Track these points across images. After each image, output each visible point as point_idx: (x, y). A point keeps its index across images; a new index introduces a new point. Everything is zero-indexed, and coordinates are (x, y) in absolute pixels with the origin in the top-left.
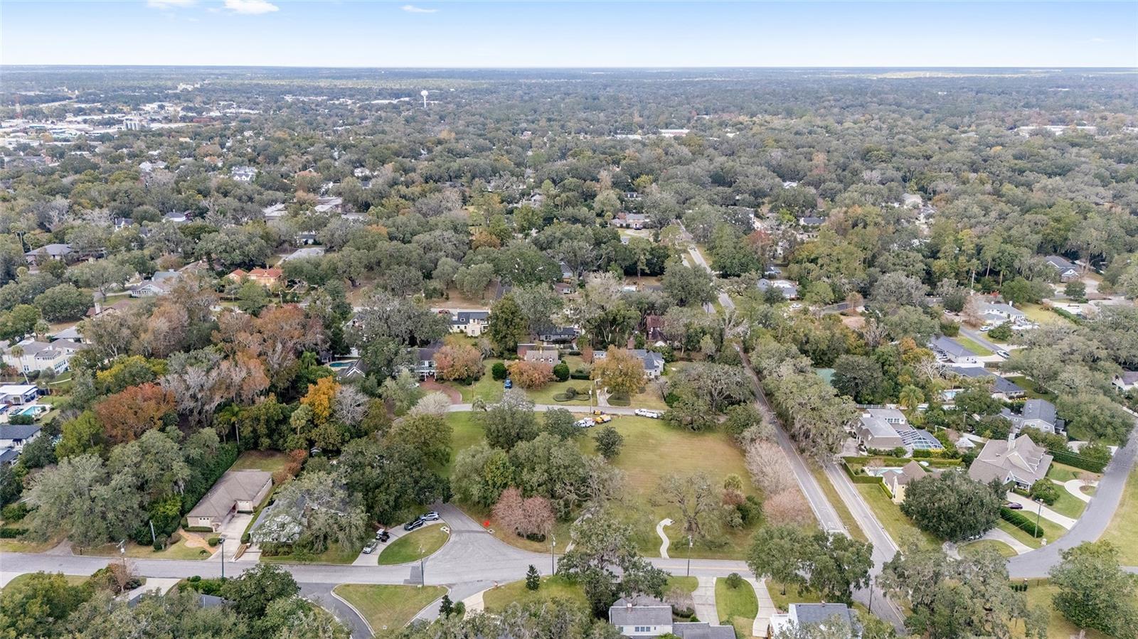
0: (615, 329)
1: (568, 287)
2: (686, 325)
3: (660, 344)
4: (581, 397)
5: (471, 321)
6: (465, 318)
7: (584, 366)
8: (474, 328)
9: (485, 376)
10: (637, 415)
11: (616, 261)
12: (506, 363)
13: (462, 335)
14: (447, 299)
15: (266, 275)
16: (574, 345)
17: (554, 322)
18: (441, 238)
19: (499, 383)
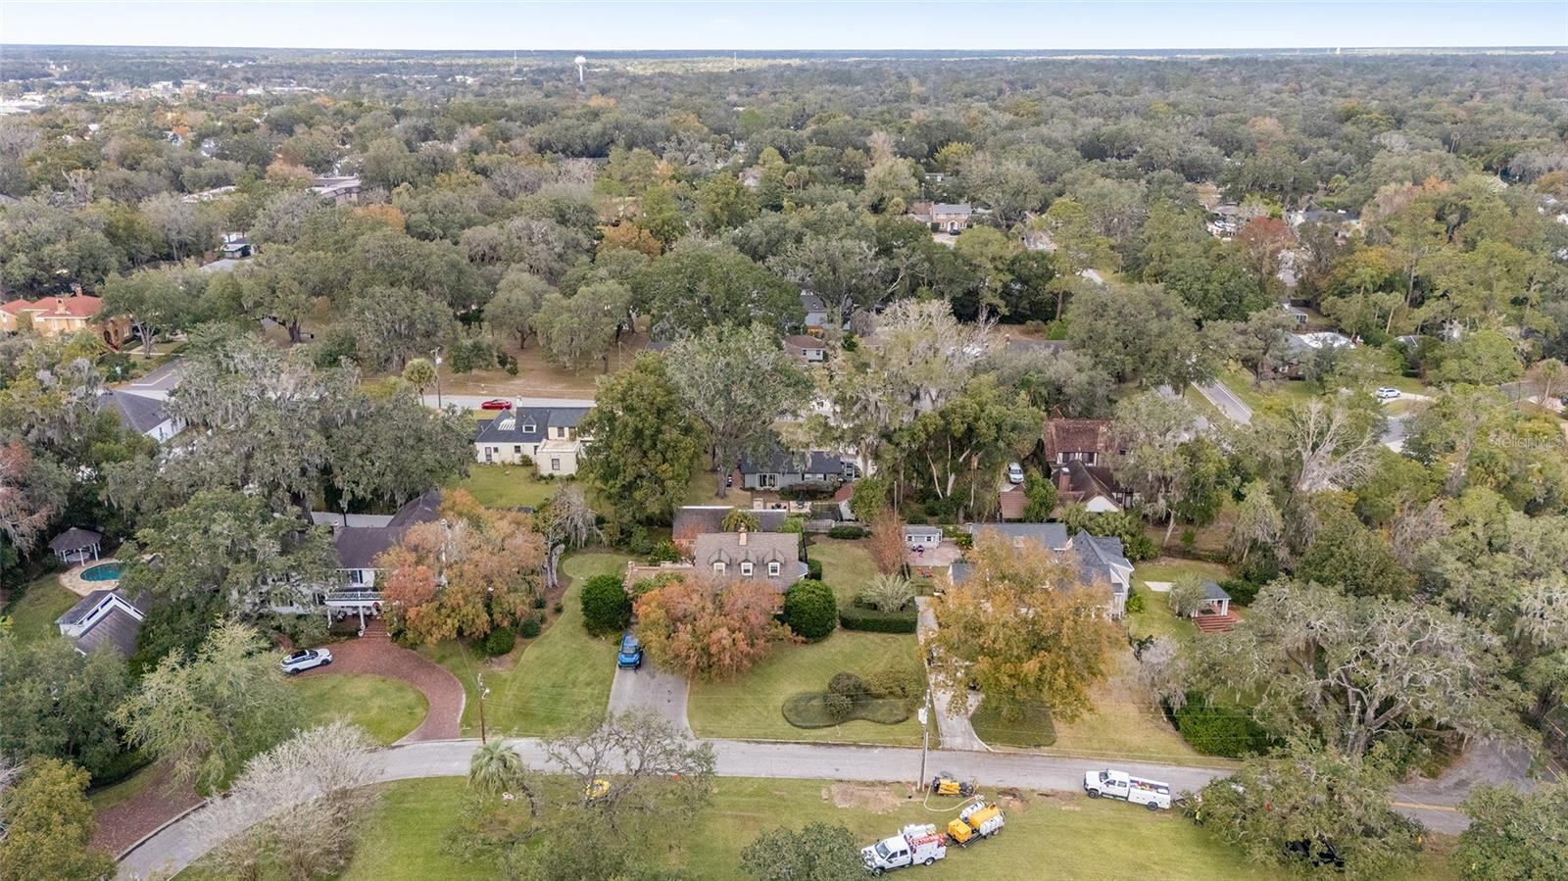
0: (968, 459)
1: (818, 346)
2: (1185, 449)
3: (1100, 504)
4: (882, 709)
5: (553, 432)
6: (535, 426)
7: (885, 588)
8: (559, 453)
9: (562, 617)
10: (1093, 793)
11: (930, 284)
12: (634, 572)
13: (525, 472)
14: (514, 372)
15: (61, 309)
16: (844, 507)
17: (784, 438)
18: (523, 233)
19: (602, 648)
